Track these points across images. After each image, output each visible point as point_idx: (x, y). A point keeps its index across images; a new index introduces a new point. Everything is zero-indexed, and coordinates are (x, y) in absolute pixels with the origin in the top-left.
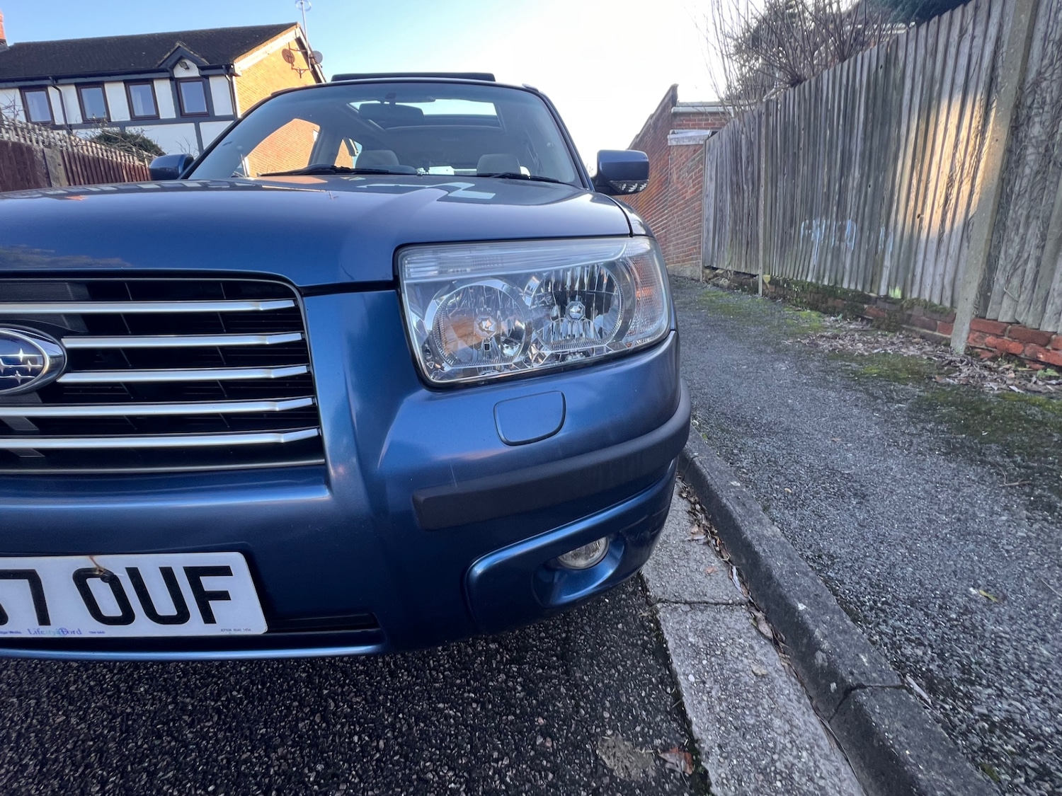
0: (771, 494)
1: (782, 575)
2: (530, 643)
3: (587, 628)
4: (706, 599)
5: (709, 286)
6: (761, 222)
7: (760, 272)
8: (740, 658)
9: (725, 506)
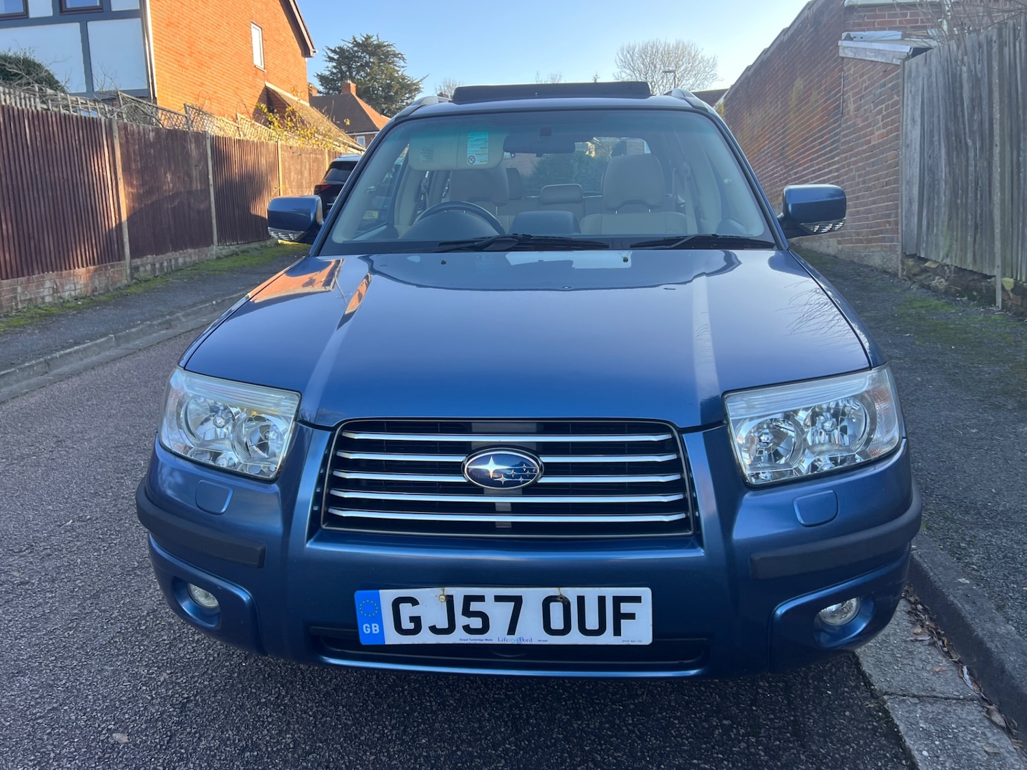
0: (1006, 593)
1: (1014, 668)
2: (761, 722)
3: (814, 714)
4: (935, 694)
5: (914, 287)
6: (997, 197)
7: (997, 272)
8: (972, 741)
9: (953, 603)
